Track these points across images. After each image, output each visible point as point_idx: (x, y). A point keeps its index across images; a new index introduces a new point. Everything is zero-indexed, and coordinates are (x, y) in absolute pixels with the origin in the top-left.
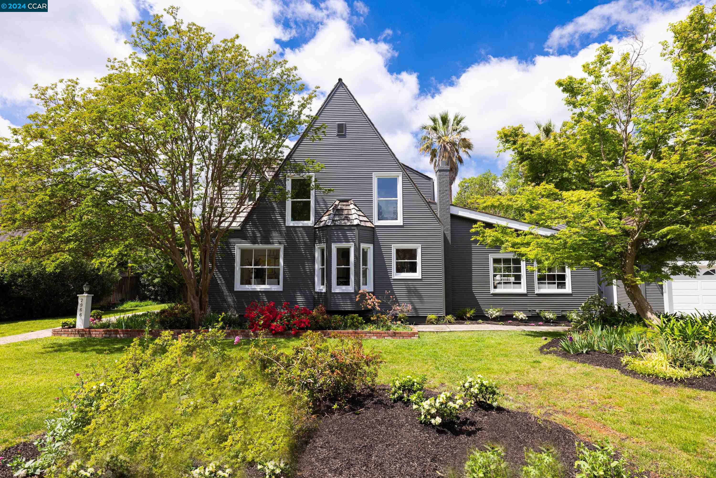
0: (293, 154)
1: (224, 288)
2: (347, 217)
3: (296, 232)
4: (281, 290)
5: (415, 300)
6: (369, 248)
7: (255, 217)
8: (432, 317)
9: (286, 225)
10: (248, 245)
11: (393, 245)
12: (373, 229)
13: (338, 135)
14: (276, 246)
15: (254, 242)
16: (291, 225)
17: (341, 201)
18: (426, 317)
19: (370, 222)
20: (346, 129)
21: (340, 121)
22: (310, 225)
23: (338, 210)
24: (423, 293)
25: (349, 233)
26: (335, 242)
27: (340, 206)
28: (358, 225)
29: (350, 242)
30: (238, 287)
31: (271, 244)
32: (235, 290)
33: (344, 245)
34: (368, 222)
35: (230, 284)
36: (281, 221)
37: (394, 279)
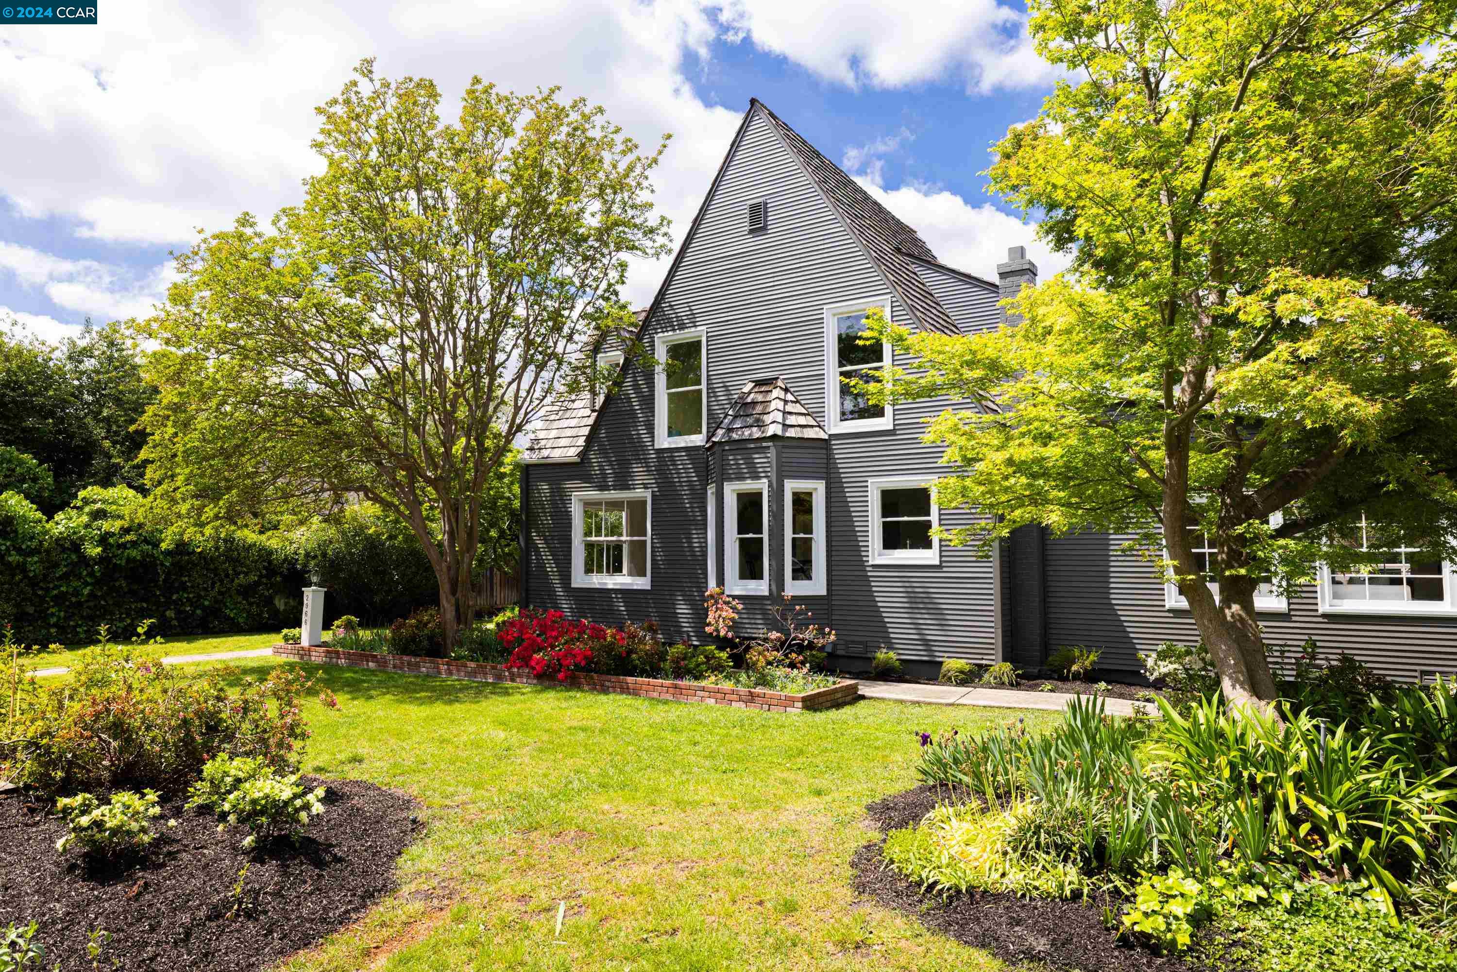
0: (667, 290)
1: (556, 581)
2: (758, 420)
3: (673, 460)
4: (648, 587)
5: (925, 620)
6: (818, 489)
7: (603, 434)
8: (953, 664)
9: (656, 447)
10: (593, 494)
11: (870, 480)
12: (825, 445)
13: (751, 231)
14: (639, 493)
15: (603, 487)
16: (666, 445)
17: (759, 383)
18: (941, 663)
19: (819, 426)
20: (766, 212)
21: (755, 197)
22: (699, 444)
23: (746, 404)
24: (945, 603)
25: (758, 459)
26: (730, 479)
27: (752, 396)
28: (774, 437)
29: (759, 478)
30: (580, 579)
31: (630, 489)
32: (573, 586)
33: (749, 485)
34: (812, 426)
35: (566, 575)
36: (646, 439)
37: (873, 566)
